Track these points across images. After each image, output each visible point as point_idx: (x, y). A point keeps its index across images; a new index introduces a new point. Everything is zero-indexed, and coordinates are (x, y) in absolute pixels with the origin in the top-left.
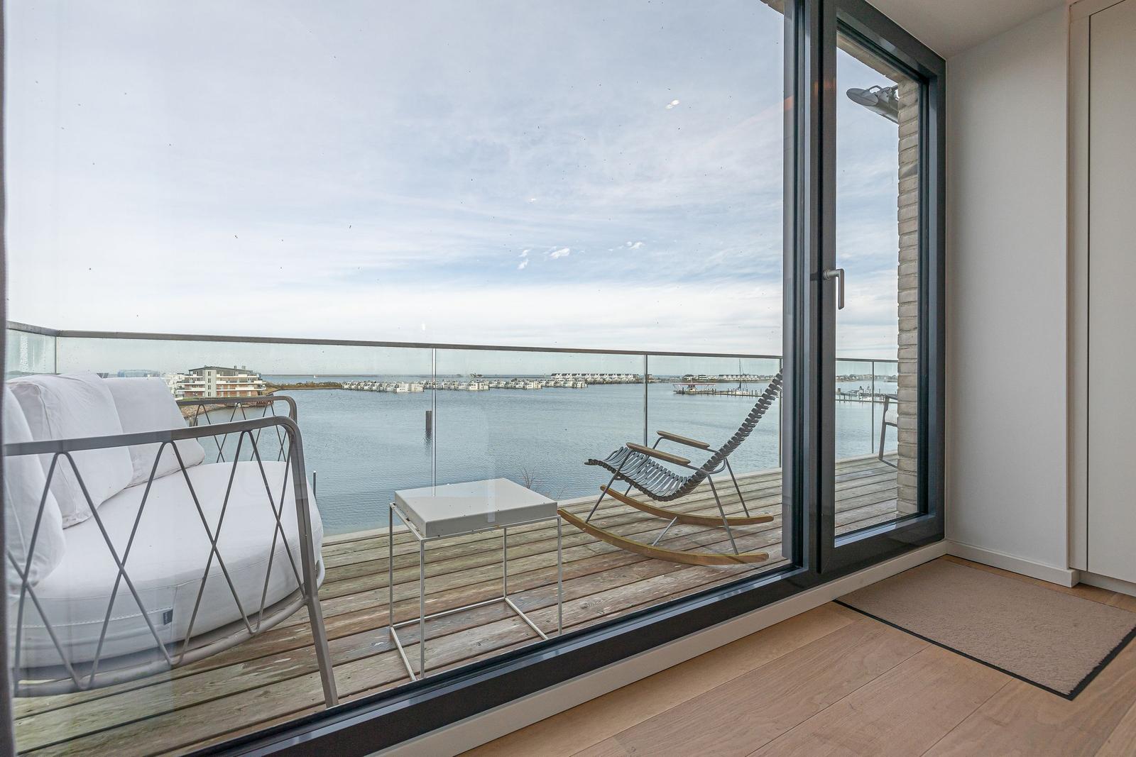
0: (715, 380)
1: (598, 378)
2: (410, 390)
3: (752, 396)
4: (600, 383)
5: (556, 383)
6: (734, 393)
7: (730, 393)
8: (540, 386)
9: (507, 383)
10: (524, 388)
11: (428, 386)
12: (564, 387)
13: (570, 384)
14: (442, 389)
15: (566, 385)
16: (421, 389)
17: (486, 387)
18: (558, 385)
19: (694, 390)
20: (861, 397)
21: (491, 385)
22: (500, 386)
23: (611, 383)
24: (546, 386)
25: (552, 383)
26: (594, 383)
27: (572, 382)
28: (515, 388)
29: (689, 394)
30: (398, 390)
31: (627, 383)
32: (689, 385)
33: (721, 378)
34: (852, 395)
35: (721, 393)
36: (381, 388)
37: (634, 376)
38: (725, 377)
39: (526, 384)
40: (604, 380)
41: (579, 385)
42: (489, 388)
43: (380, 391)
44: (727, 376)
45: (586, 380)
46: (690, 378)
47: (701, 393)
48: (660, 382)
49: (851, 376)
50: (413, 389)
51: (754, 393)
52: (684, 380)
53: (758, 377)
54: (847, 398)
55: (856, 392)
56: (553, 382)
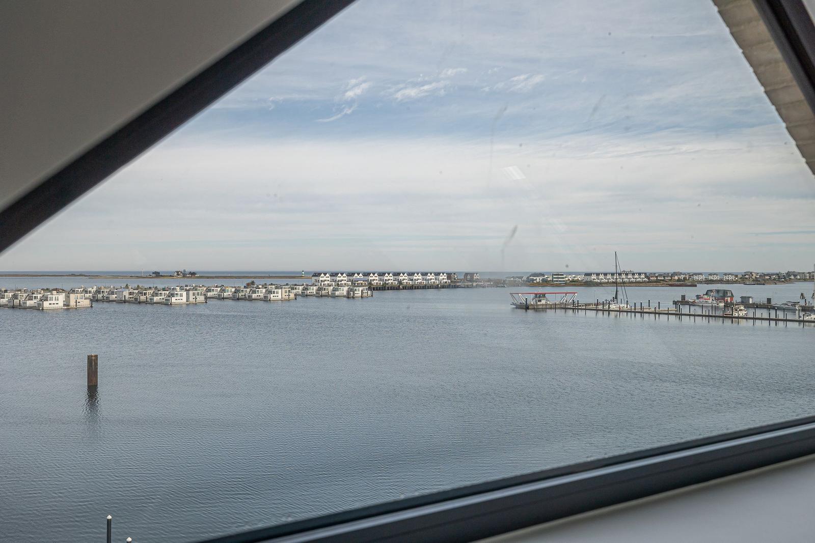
0: (578, 281)
1: (390, 279)
2: (67, 304)
3: (635, 312)
4: (393, 288)
5: (320, 289)
6: (606, 307)
7: (600, 307)
8: (292, 296)
9: (237, 291)
10: (266, 300)
11: (100, 296)
12: (334, 296)
13: (344, 291)
14: (125, 302)
15: (337, 293)
16: (87, 303)
17: (201, 299)
18: (324, 292)
19: (543, 302)
20: (802, 314)
21: (209, 294)
22: (226, 294)
23: (412, 288)
24: (304, 295)
25: (313, 290)
26: (384, 288)
27: (346, 289)
28: (250, 299)
29: (536, 309)
30: (46, 304)
31: (437, 287)
32: (536, 294)
33: (588, 278)
34: (789, 310)
35: (587, 307)
36: (16, 302)
37: (449, 276)
38: (594, 277)
39: (270, 292)
40: (400, 282)
41: (358, 293)
42: (206, 298)
43: (13, 307)
44: (598, 274)
45: (370, 284)
46: (539, 279)
47: (554, 307)
48: (491, 286)
49: (789, 274)
50: (72, 303)
51: (638, 307)
52: (530, 283)
53: (646, 277)
54: (781, 315)
55: (794, 304)
56: (315, 288)
